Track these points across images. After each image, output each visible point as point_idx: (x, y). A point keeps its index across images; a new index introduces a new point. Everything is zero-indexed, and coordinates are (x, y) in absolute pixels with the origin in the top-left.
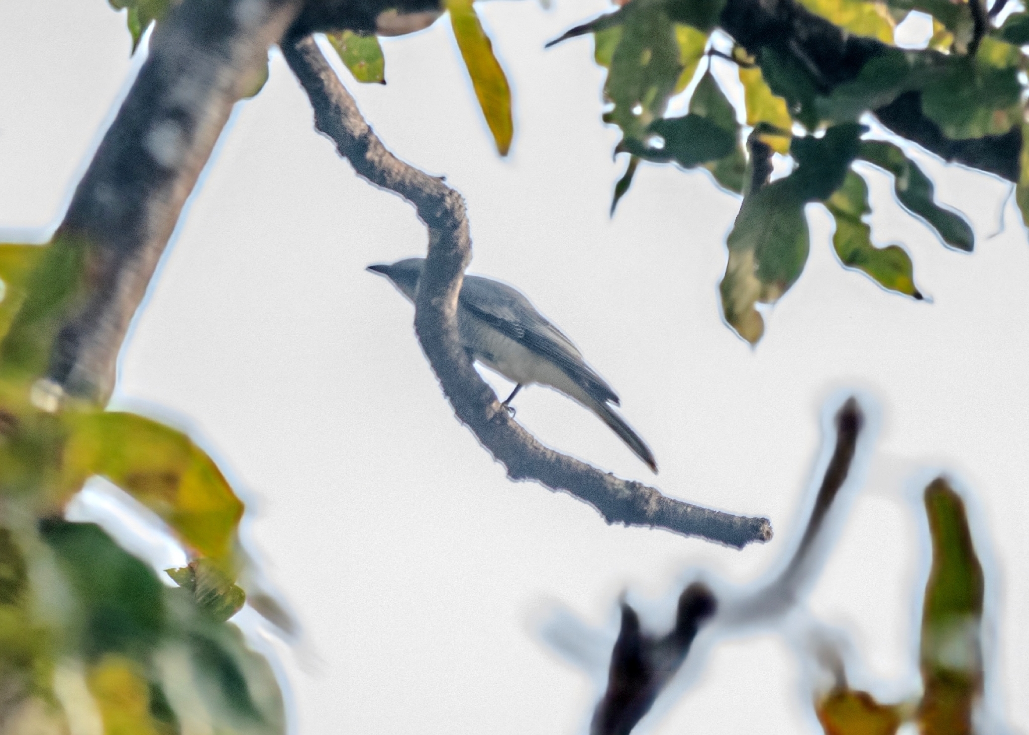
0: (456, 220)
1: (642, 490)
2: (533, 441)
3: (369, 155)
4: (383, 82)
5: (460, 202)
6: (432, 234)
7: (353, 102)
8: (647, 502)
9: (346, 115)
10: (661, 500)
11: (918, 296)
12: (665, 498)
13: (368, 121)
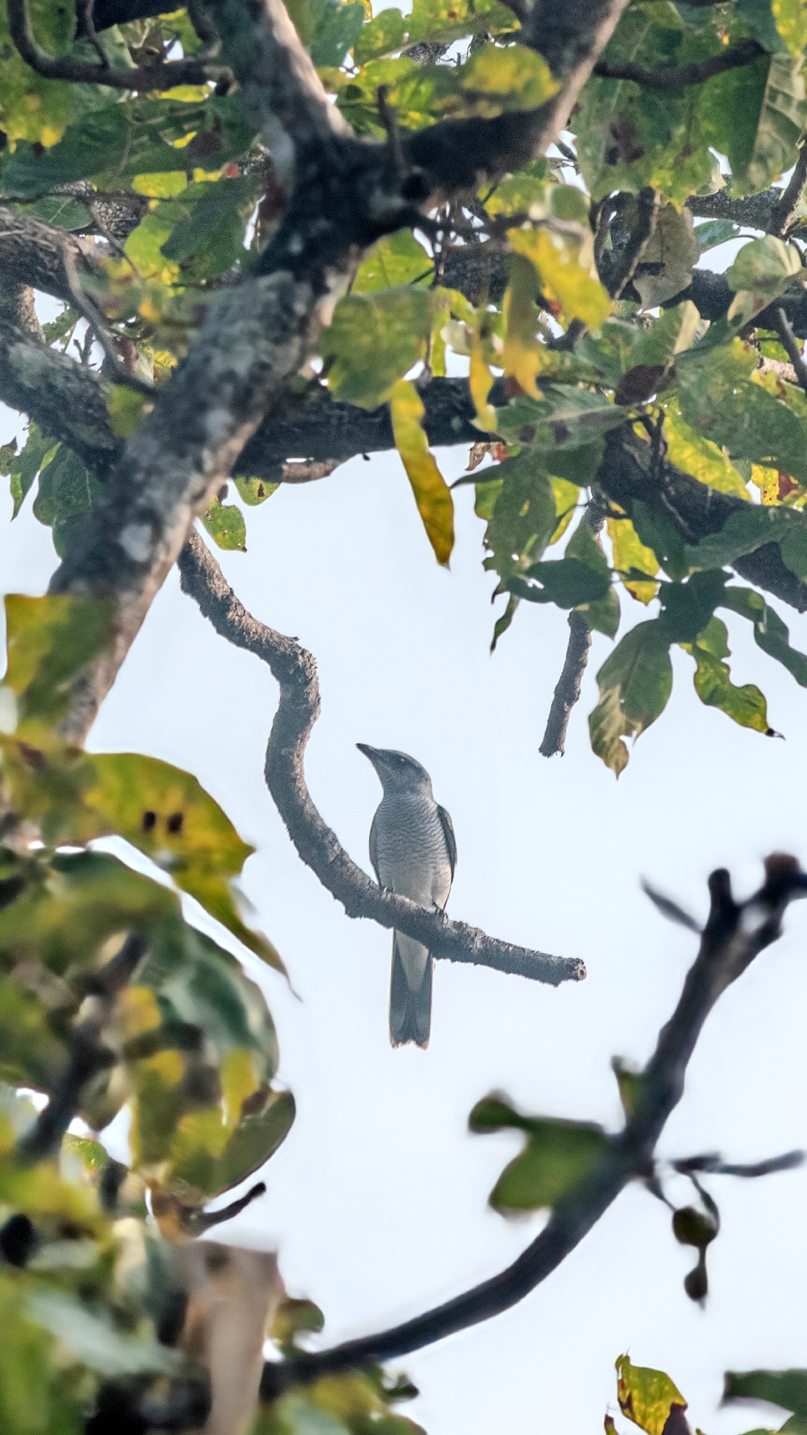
0: (307, 677)
1: (468, 930)
2: (370, 881)
3: (230, 615)
4: (244, 549)
5: (311, 661)
6: (284, 689)
7: (217, 566)
8: (473, 940)
9: (211, 578)
10: (485, 940)
11: (770, 733)
12: (489, 937)
13: (230, 584)
